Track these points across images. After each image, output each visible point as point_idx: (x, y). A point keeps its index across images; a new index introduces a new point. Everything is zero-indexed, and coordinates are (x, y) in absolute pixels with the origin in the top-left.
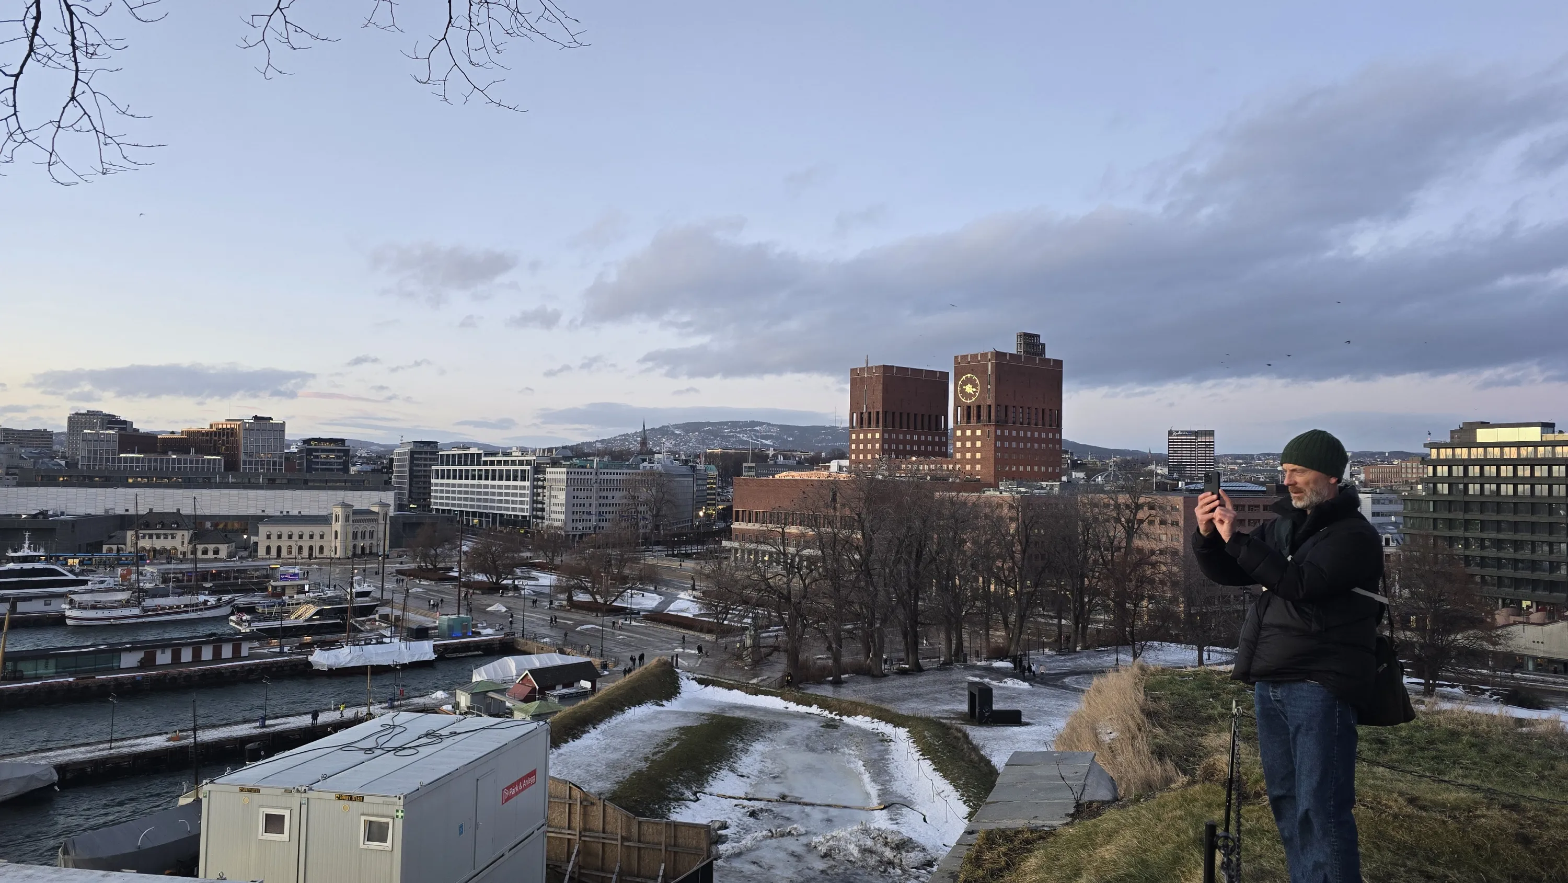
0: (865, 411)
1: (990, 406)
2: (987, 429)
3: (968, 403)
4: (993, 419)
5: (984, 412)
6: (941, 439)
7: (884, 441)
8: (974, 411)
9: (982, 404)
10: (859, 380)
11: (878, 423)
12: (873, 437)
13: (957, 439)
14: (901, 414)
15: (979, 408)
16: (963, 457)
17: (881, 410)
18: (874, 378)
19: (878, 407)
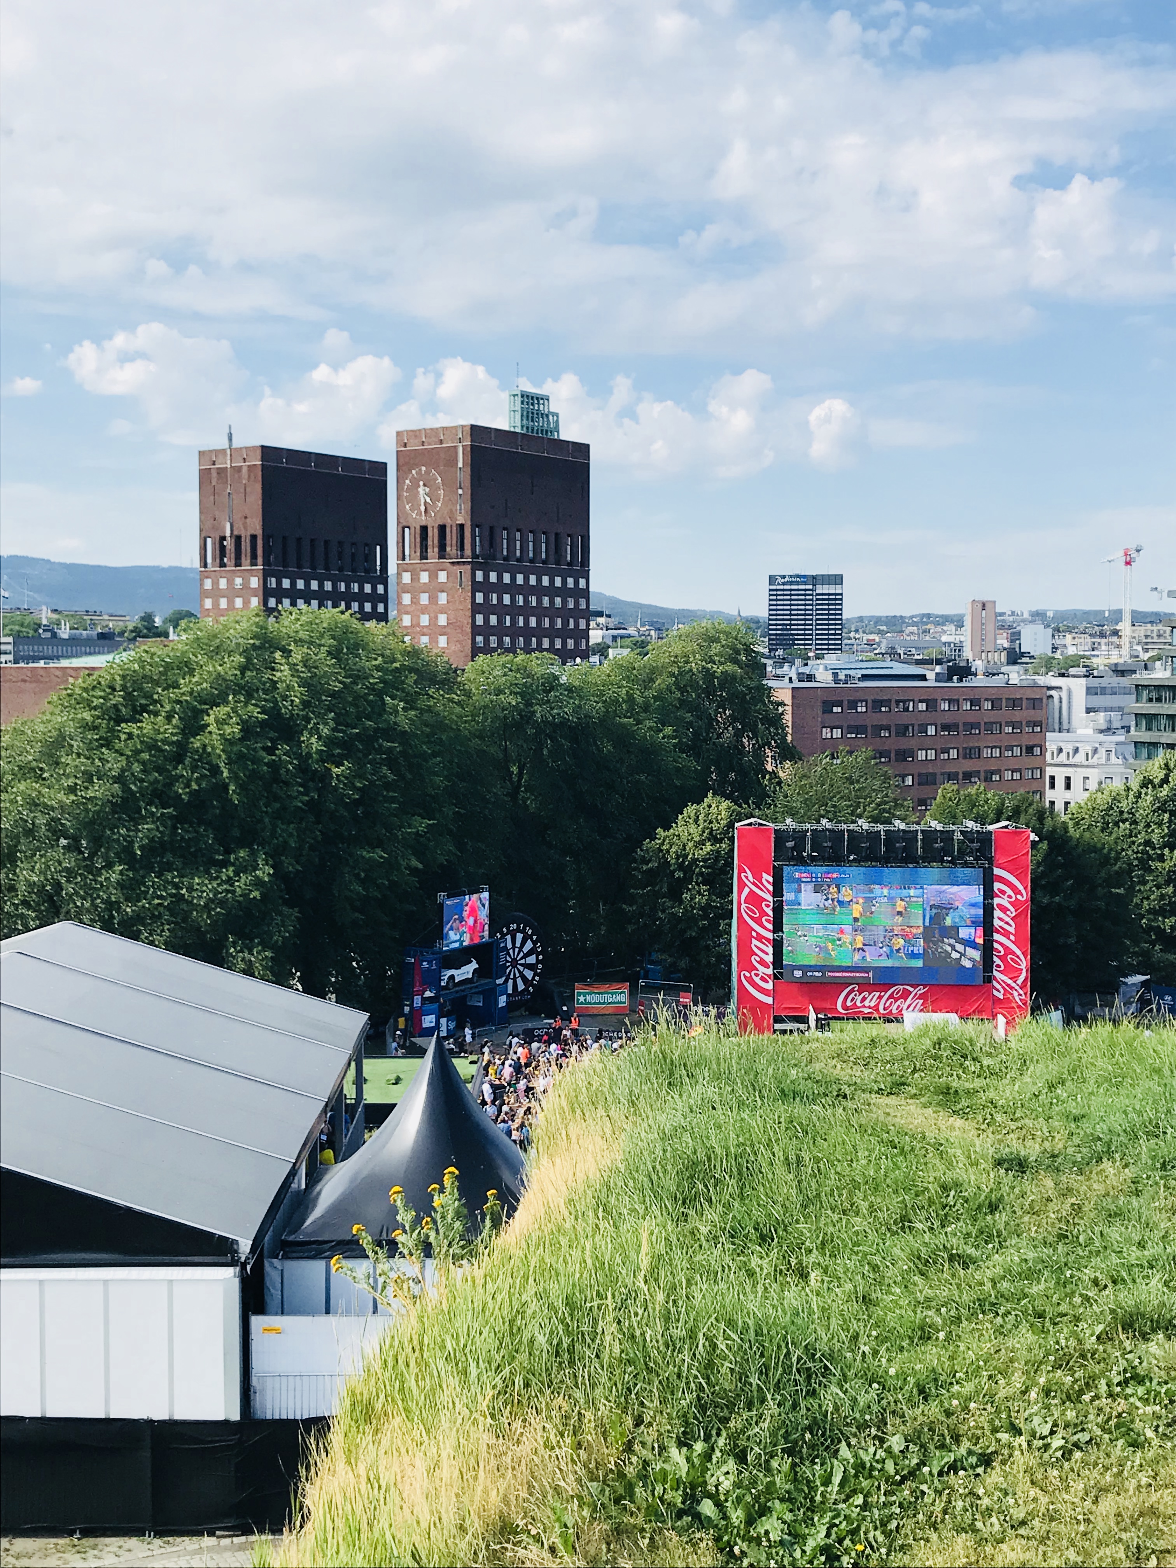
0: (228, 534)
1: (462, 526)
2: (457, 569)
3: (423, 520)
4: (468, 551)
5: (451, 538)
6: (374, 588)
7: (267, 593)
8: (433, 536)
9: (448, 522)
10: (214, 474)
11: (254, 556)
12: (246, 585)
13: (405, 589)
14: (299, 540)
15: (442, 529)
16: (415, 624)
17: (259, 532)
18: (245, 470)
19: (255, 526)
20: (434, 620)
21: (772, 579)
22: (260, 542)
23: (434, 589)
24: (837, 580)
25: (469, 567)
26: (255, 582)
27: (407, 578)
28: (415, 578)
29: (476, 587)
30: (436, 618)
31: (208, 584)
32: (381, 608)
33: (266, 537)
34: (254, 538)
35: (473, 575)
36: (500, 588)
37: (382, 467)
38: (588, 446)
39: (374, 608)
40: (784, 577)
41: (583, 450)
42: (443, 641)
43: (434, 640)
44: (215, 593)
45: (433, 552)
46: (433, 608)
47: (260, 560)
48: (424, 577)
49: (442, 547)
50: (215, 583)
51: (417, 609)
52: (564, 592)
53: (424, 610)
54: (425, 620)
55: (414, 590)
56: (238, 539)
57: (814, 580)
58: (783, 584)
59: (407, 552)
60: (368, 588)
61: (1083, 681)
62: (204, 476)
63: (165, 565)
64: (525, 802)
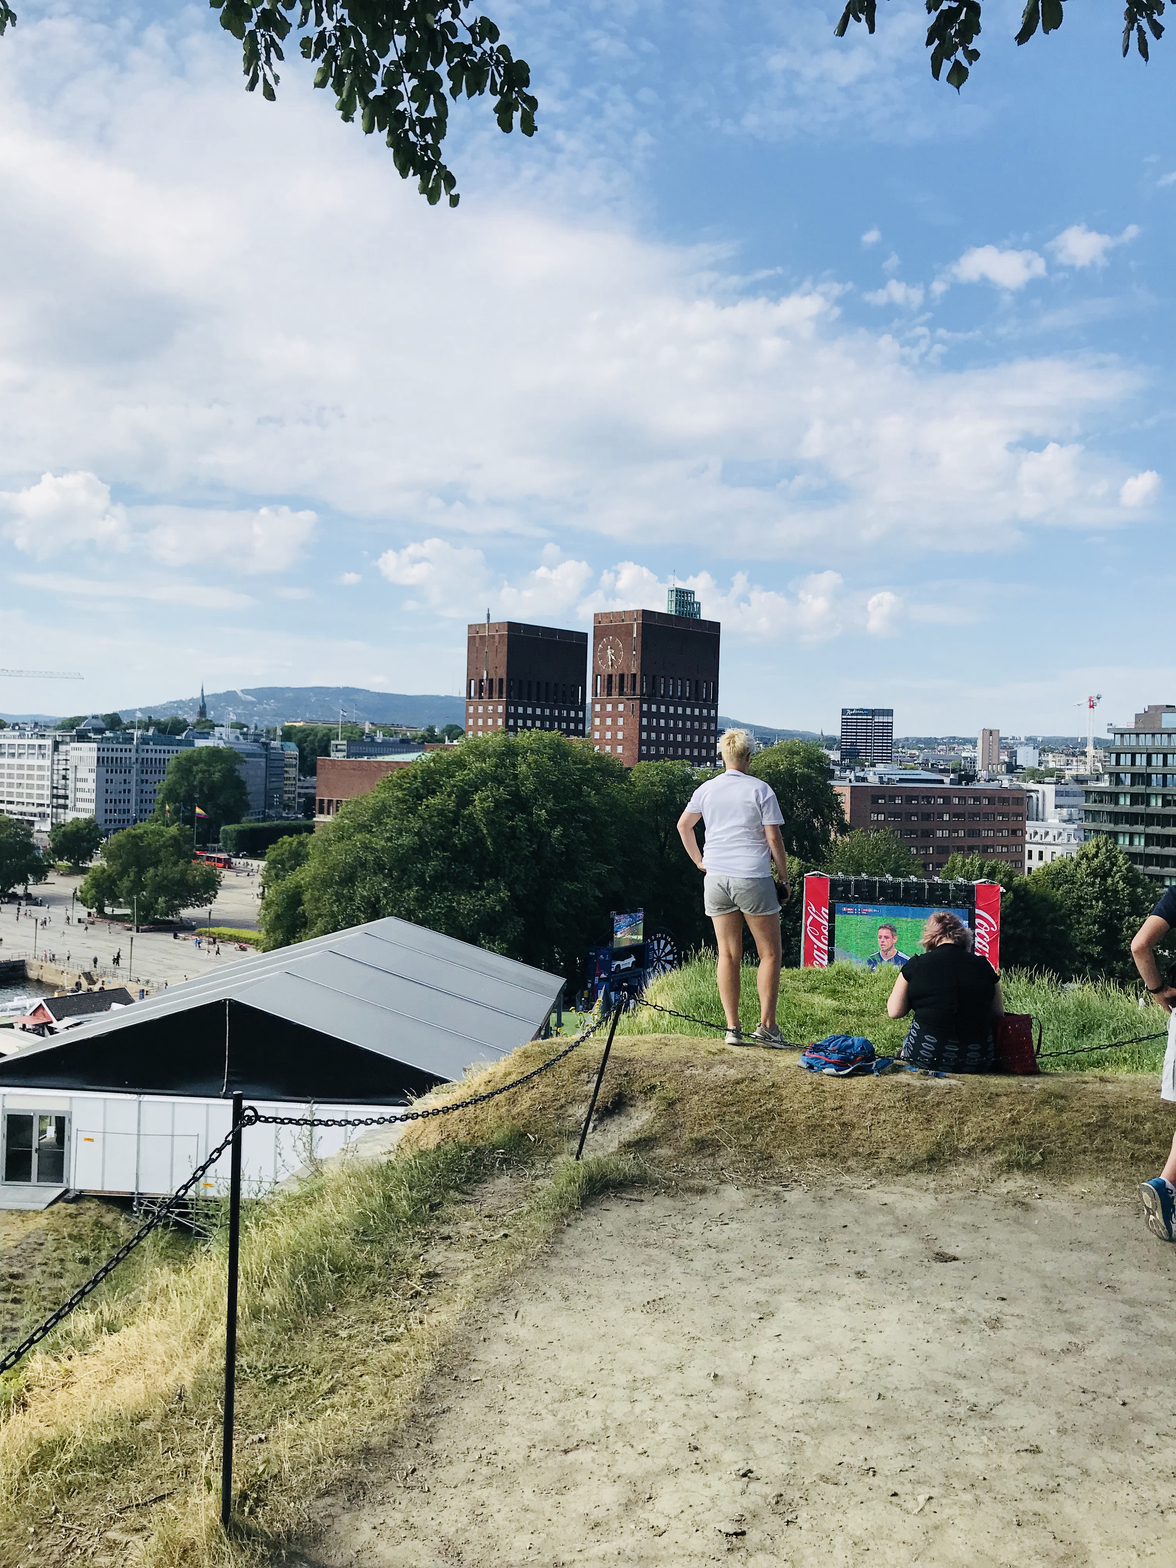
0: (485, 677)
1: (634, 675)
2: (631, 703)
3: (610, 671)
4: (638, 691)
5: (628, 682)
6: (577, 714)
7: (508, 716)
8: (616, 681)
9: (626, 672)
10: (478, 639)
11: (501, 692)
12: (495, 710)
13: (596, 715)
14: (530, 683)
15: (622, 676)
16: (602, 737)
17: (504, 677)
18: (497, 637)
19: (502, 673)
20: (614, 735)
21: (844, 712)
22: (505, 683)
23: (615, 715)
24: (890, 713)
25: (638, 701)
26: (500, 709)
27: (598, 708)
28: (603, 708)
29: (642, 714)
30: (616, 734)
31: (471, 709)
32: (580, 727)
33: (509, 680)
34: (501, 680)
35: (641, 707)
36: (659, 715)
37: (585, 635)
38: (719, 623)
39: (576, 726)
40: (852, 710)
41: (716, 626)
42: (620, 749)
43: (614, 749)
44: (476, 715)
45: (615, 691)
46: (614, 728)
47: (504, 695)
48: (609, 707)
49: (621, 688)
50: (476, 709)
51: (604, 728)
52: (700, 719)
53: (608, 729)
54: (608, 735)
55: (603, 715)
56: (491, 681)
57: (874, 712)
58: (852, 715)
59: (599, 691)
60: (572, 714)
61: (1053, 787)
62: (471, 640)
63: (443, 695)
64: (668, 855)
